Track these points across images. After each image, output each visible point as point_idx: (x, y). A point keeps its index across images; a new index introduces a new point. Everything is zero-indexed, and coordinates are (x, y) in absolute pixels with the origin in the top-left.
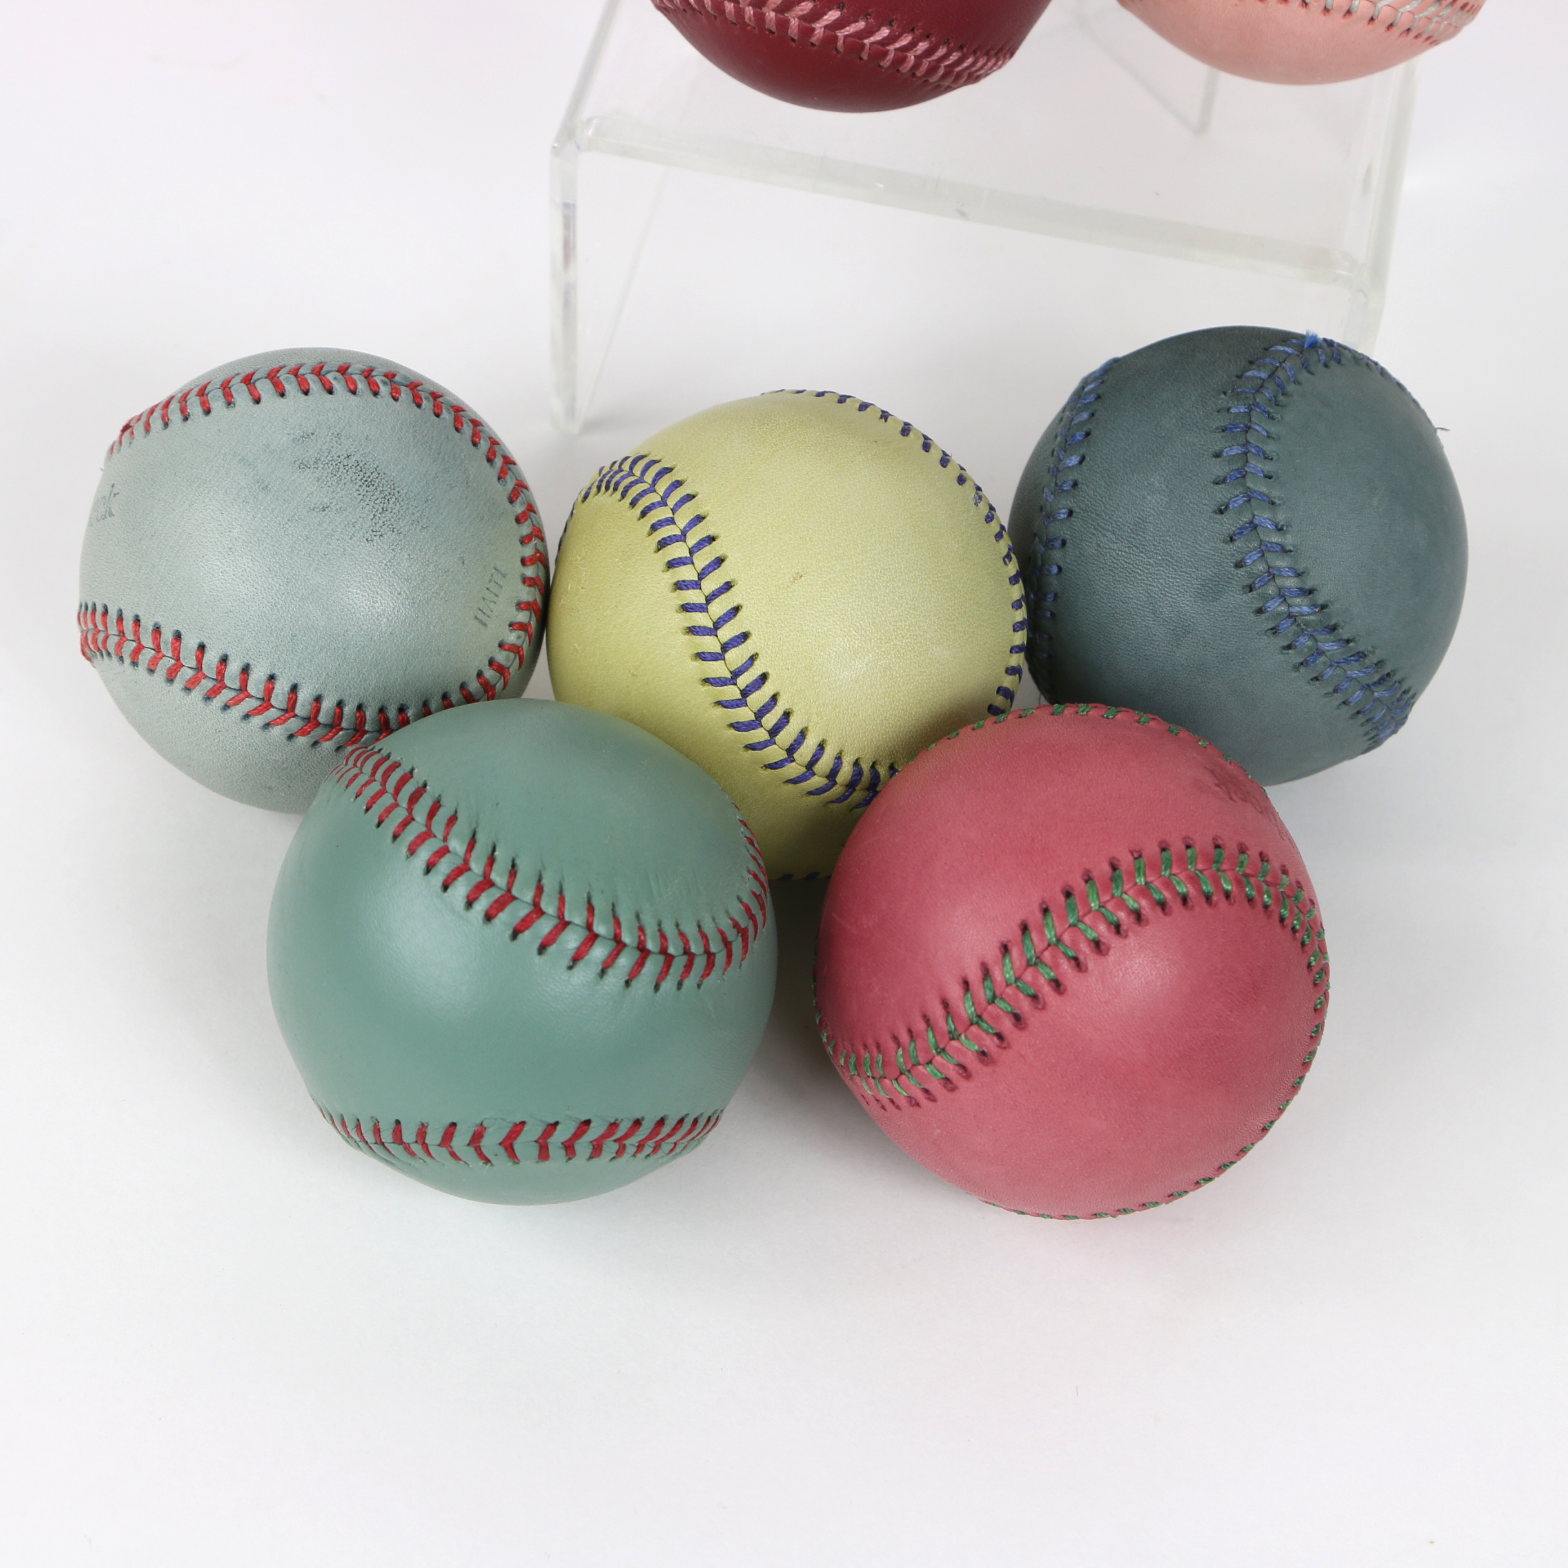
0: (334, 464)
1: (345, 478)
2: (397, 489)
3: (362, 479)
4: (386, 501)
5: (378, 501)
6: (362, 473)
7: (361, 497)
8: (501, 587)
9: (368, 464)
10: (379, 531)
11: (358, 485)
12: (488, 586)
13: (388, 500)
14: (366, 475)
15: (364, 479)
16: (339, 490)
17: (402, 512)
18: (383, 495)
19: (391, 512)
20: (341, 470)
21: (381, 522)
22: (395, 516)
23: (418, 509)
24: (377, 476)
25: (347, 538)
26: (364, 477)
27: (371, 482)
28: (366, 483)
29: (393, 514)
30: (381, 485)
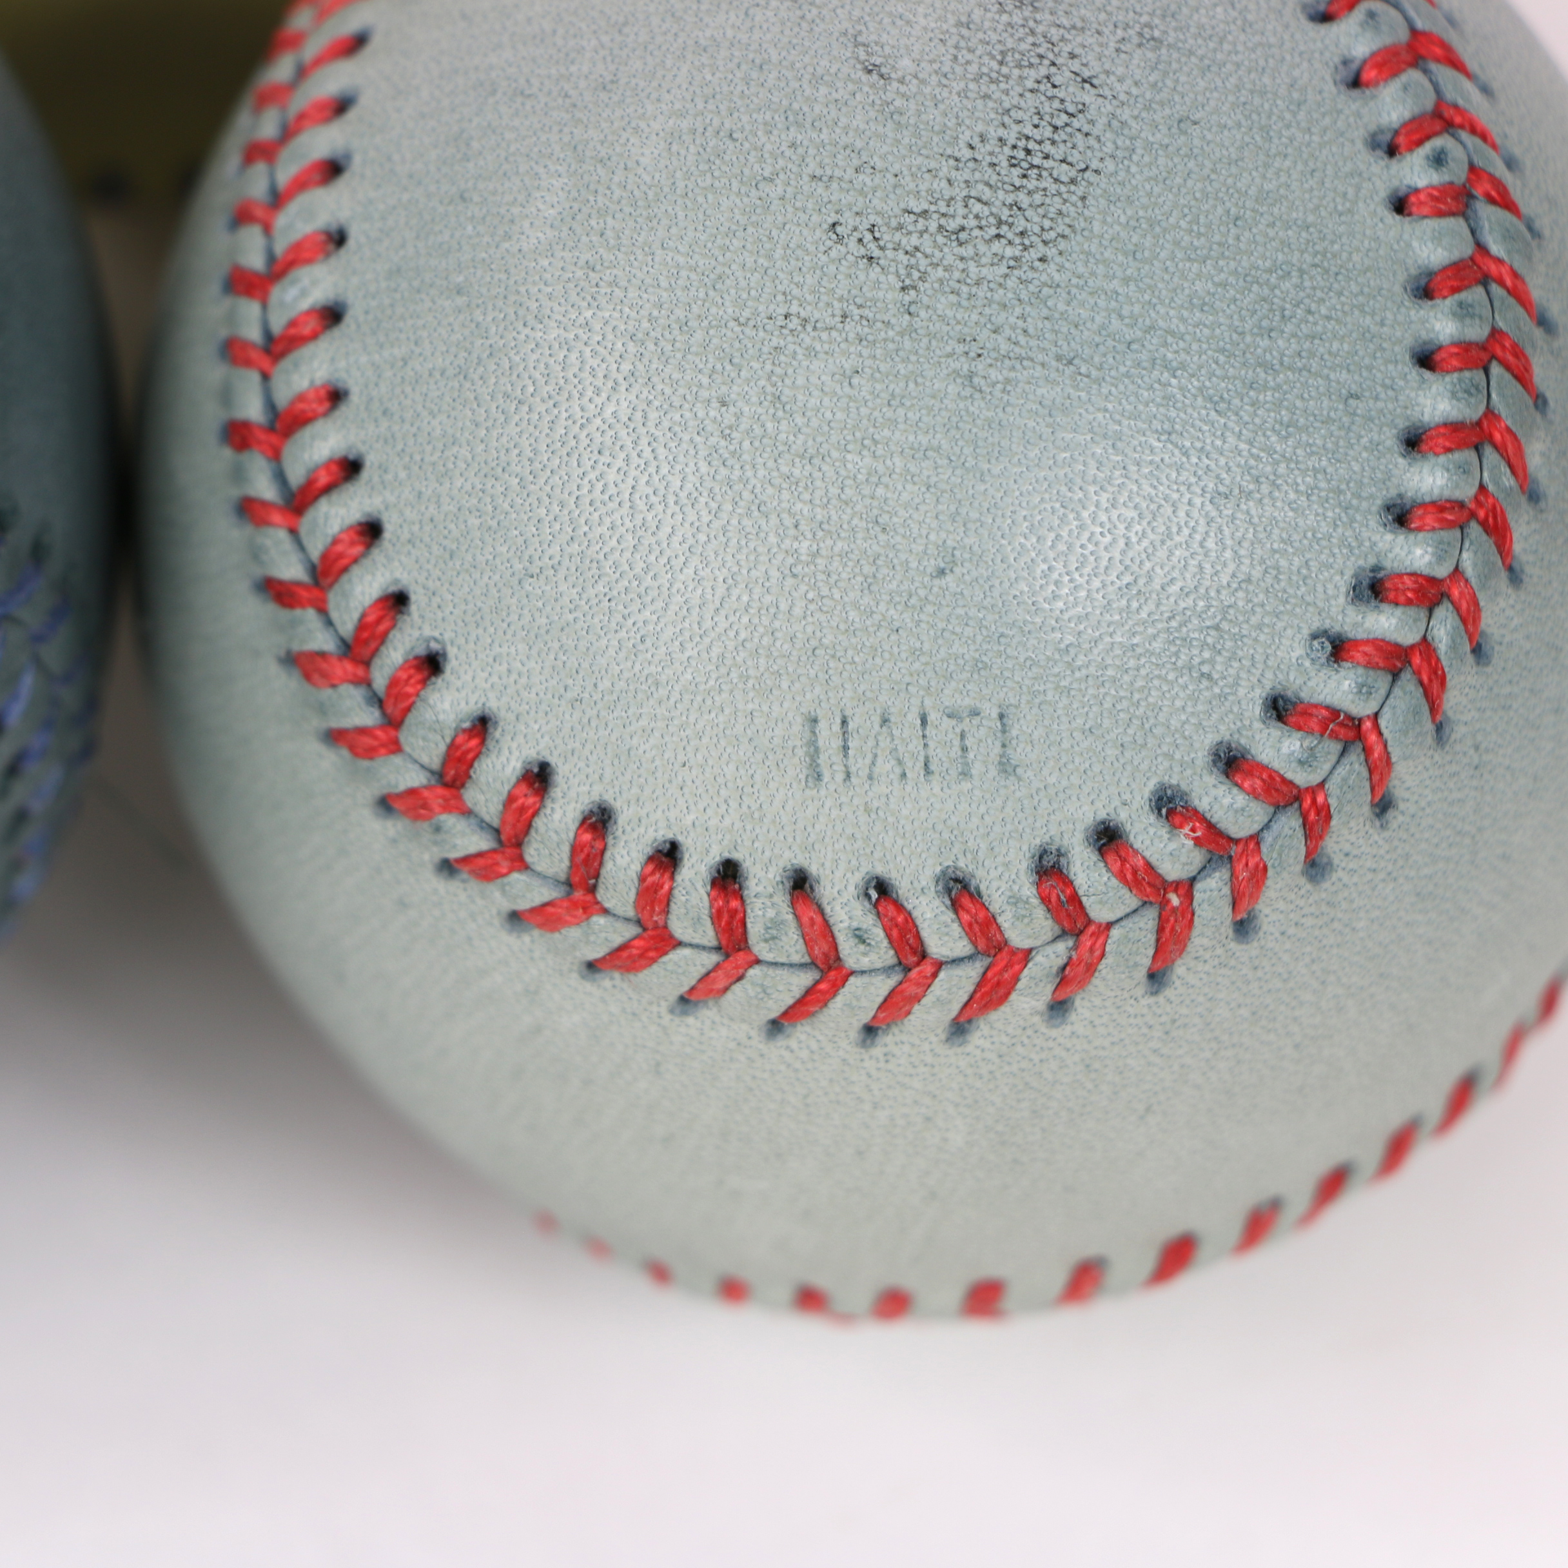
0: (1041, 51)
1: (1006, 92)
2: (1051, 252)
3: (1028, 138)
4: (993, 231)
5: (977, 207)
6: (1048, 132)
7: (967, 153)
8: (965, 774)
9: (1092, 141)
10: (882, 248)
11: (1001, 132)
12: (932, 717)
13: (998, 236)
14: (1047, 147)
15: (1031, 145)
16: (958, 86)
17: (982, 292)
18: (1005, 214)
19: (962, 259)
20: (1033, 74)
21: (914, 240)
22: (957, 275)
23: (1022, 340)
24: (1064, 179)
25: (812, 167)
26: (1040, 143)
27: (1032, 166)
28: (1021, 154)
29: (961, 266)
30: (1038, 198)
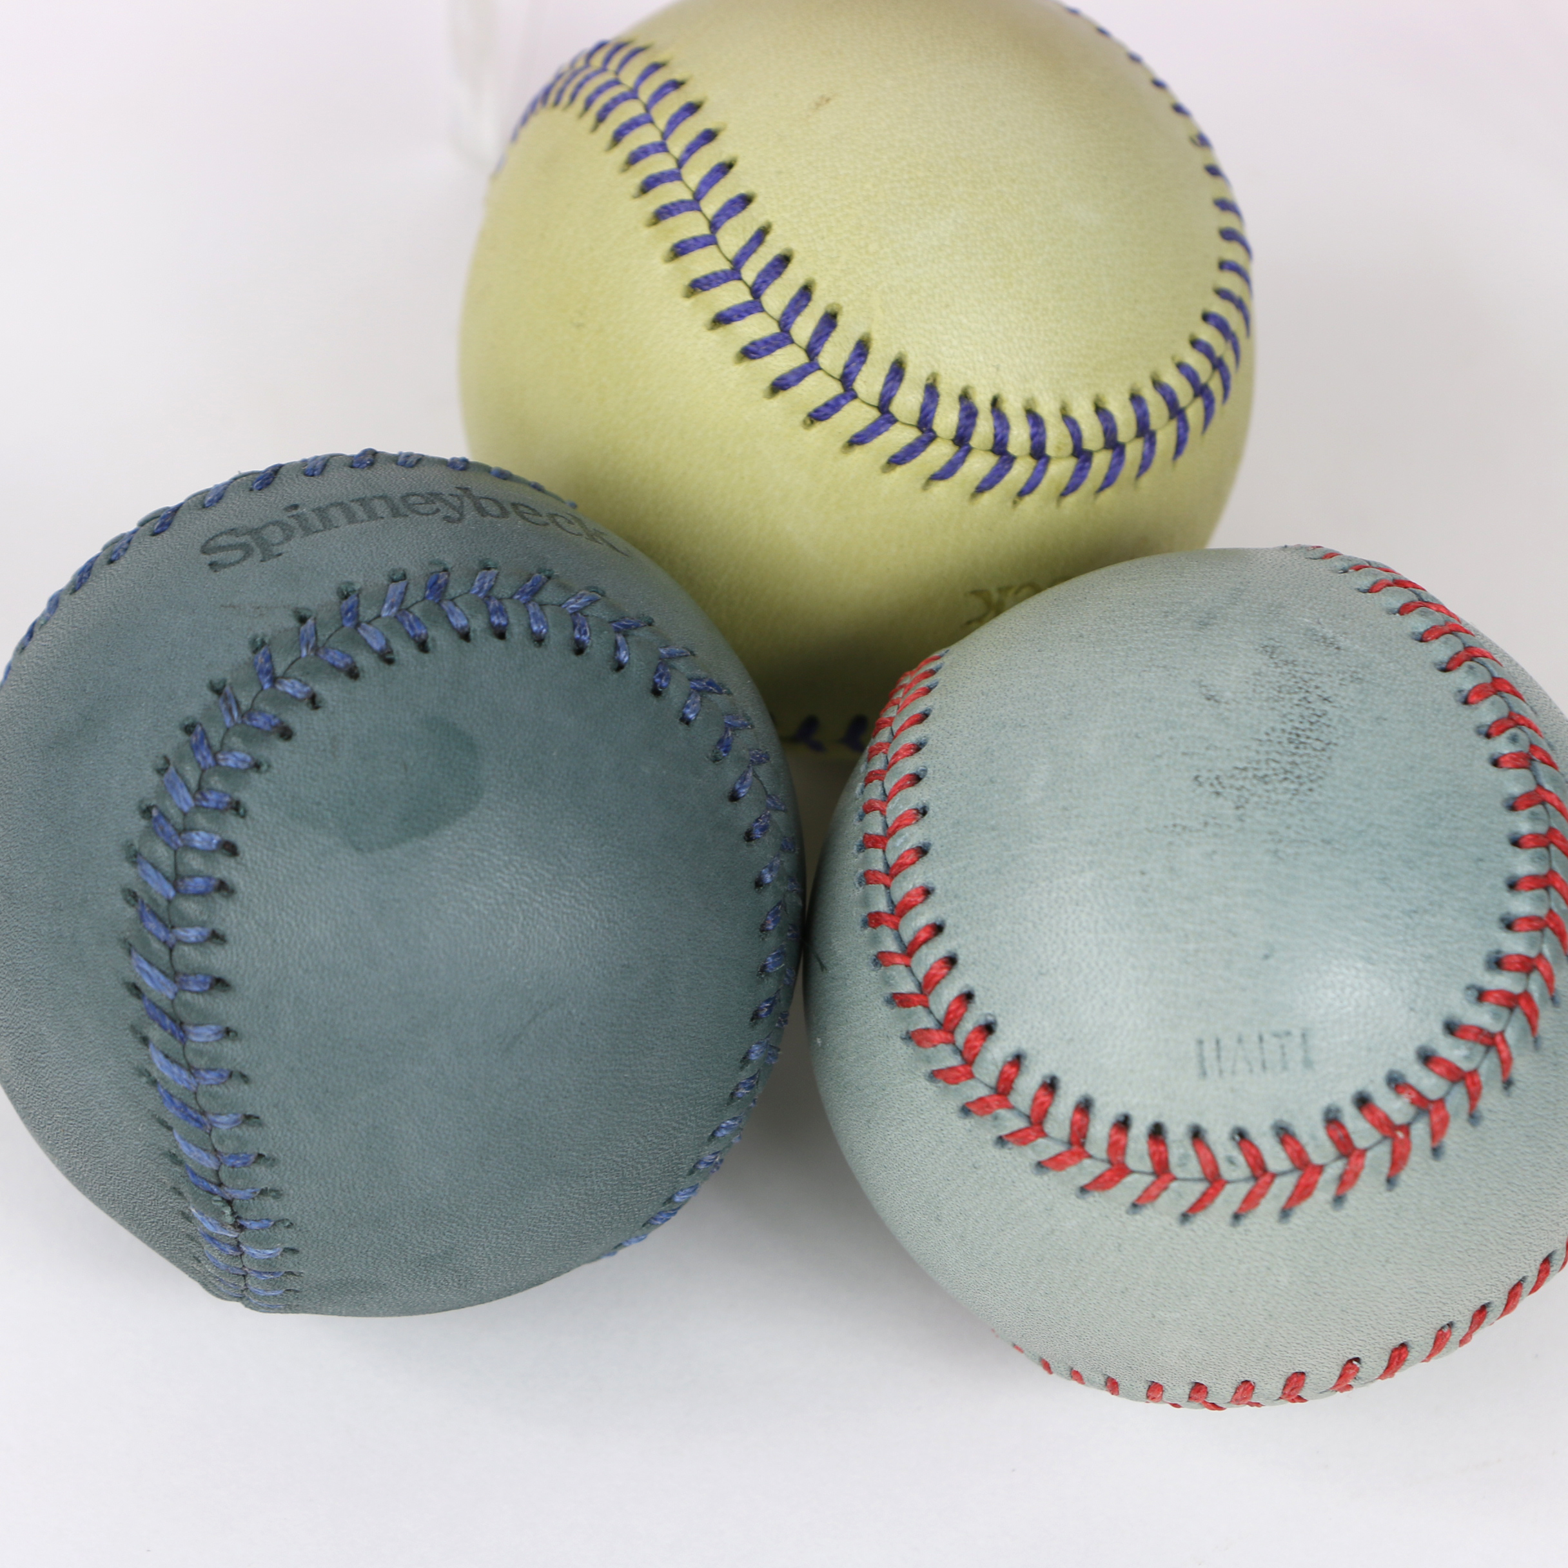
0: (1300, 685)
1: (1283, 706)
2: (1314, 786)
3: (1297, 729)
4: (1282, 776)
5: (1273, 765)
6: (1307, 725)
7: (1265, 737)
8: (1285, 1068)
9: (1331, 729)
10: (1223, 788)
11: (1283, 726)
12: (1266, 1037)
13: (1286, 779)
14: (1308, 733)
15: (1299, 732)
16: (1257, 704)
17: (1279, 808)
18: (1288, 767)
19: (1267, 791)
20: (1297, 697)
21: (1241, 783)
22: (1265, 799)
23: (1303, 832)
24: (1318, 748)
25: (1182, 749)
26: (1304, 731)
27: (1301, 743)
28: (1294, 737)
29: (1267, 795)
30: (1305, 759)
